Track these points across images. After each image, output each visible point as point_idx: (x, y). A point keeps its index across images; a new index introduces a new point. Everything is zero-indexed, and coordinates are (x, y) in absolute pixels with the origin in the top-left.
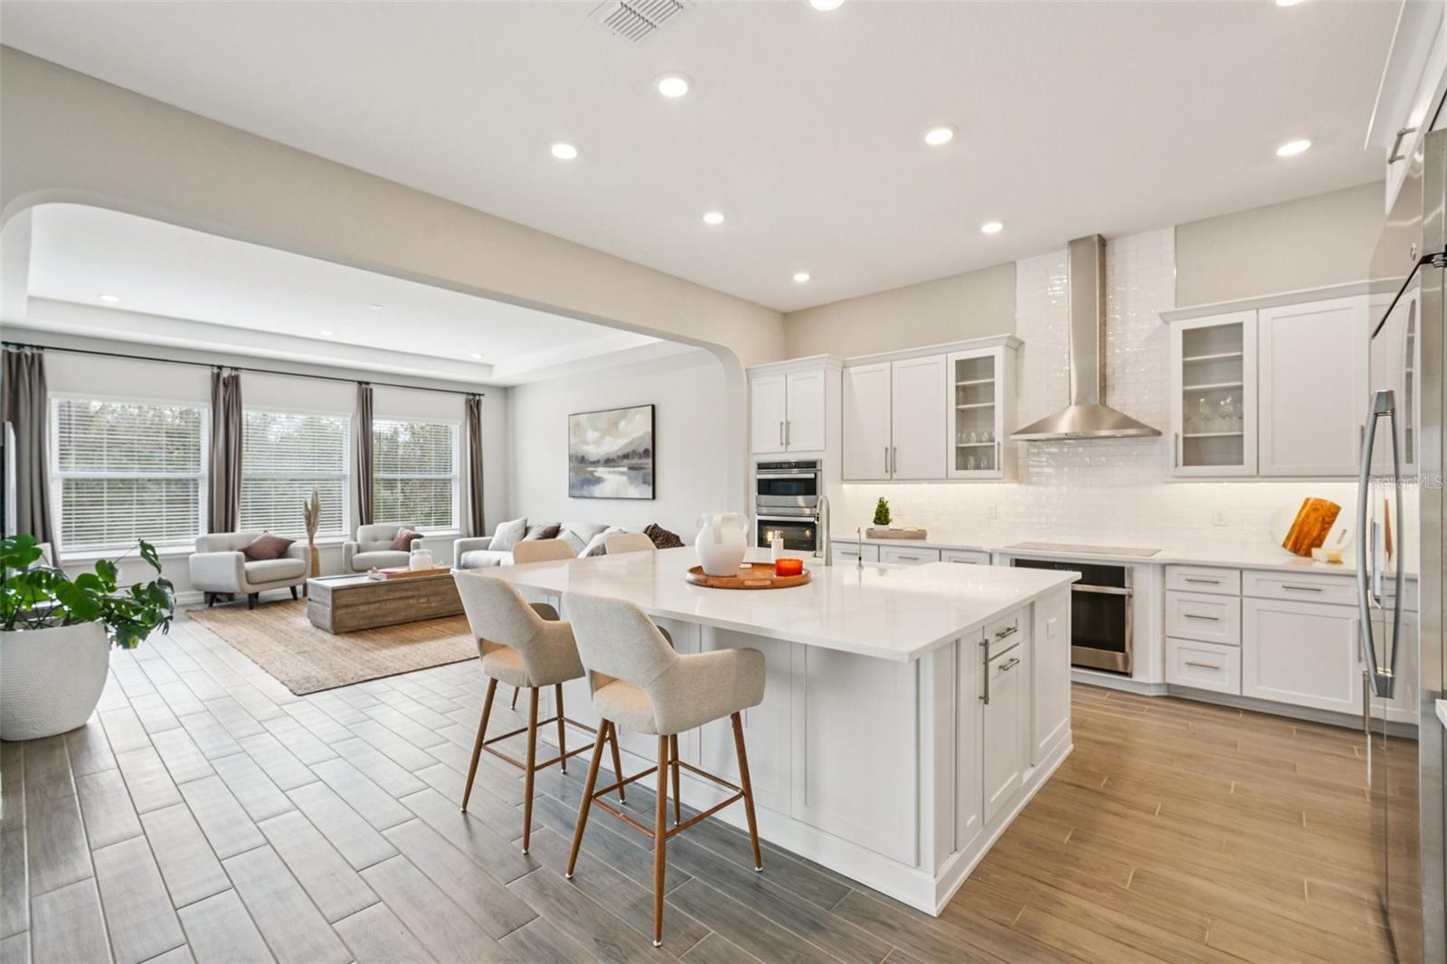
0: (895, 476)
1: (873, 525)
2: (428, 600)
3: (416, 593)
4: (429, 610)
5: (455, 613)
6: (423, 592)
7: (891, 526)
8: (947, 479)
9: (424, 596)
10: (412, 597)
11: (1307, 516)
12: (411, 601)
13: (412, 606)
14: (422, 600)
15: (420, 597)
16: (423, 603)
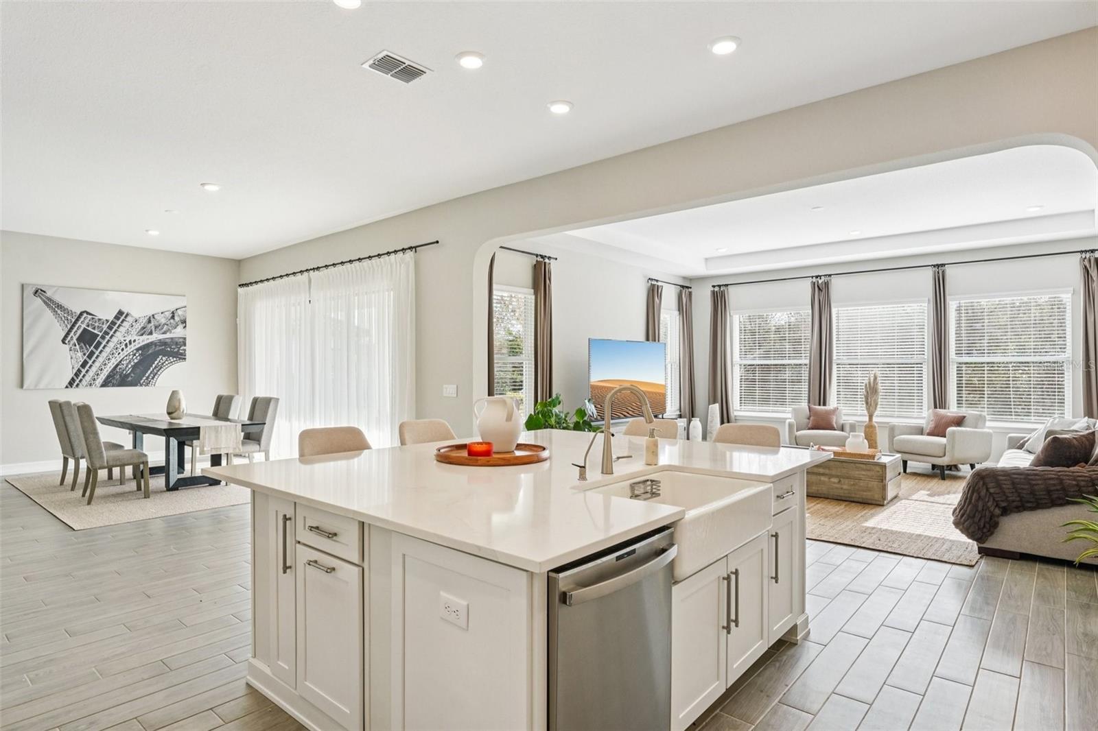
2: (840, 481)
3: (827, 471)
4: (842, 491)
5: (870, 502)
6: (834, 472)
9: (837, 476)
10: (823, 474)
12: (823, 478)
13: (824, 483)
14: (833, 480)
15: (831, 476)
16: (834, 483)
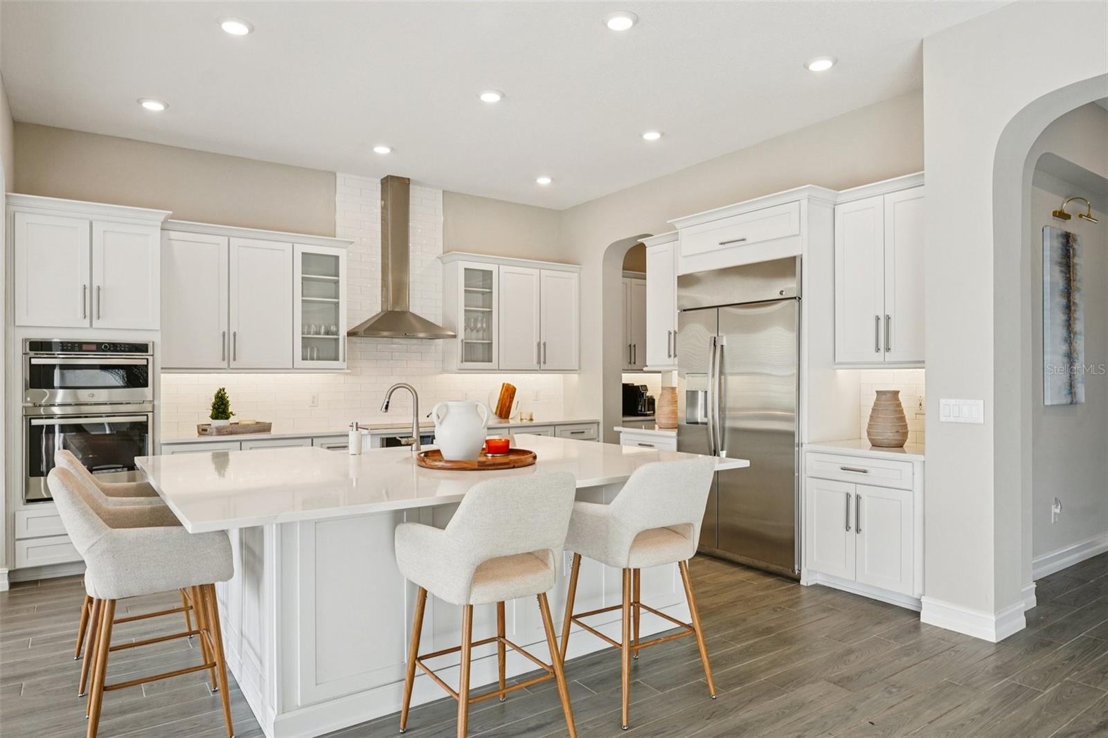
0: (233, 365)
1: (210, 421)
7: (232, 419)
8: (293, 369)
11: (504, 394)
